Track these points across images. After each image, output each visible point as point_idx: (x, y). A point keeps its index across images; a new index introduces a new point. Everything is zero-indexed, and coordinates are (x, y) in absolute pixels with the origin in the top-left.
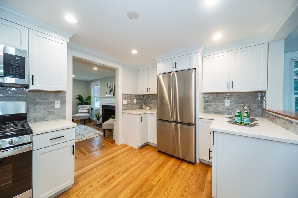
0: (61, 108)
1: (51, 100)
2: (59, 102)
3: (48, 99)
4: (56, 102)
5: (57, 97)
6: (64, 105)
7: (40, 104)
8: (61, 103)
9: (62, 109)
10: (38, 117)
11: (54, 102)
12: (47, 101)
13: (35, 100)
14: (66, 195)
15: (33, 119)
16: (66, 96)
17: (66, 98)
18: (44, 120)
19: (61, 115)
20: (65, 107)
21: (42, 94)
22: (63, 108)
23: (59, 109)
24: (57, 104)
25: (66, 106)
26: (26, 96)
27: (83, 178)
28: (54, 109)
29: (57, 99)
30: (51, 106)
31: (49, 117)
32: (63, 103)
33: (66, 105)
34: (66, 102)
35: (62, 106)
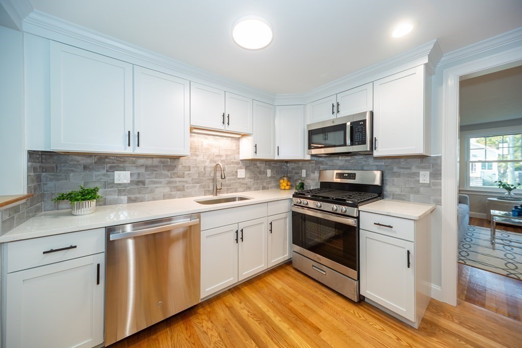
0: (432, 184)
1: (414, 170)
2: (427, 173)
3: (409, 168)
4: (422, 173)
5: (423, 165)
6: (438, 180)
7: (399, 175)
8: (430, 175)
9: (432, 187)
10: (397, 193)
11: (419, 173)
12: (408, 171)
13: (392, 169)
14: (400, 328)
15: (391, 194)
16: (441, 163)
17: (441, 166)
18: (403, 200)
19: (432, 197)
20: (440, 184)
21: (402, 160)
22: (435, 184)
23: (428, 186)
24: (424, 177)
25: (441, 182)
26: (384, 164)
27: (450, 341)
28: (419, 185)
29: (424, 168)
30: (413, 179)
31: (412, 196)
32: (436, 174)
33: (441, 180)
34: (441, 174)
35: (432, 181)
